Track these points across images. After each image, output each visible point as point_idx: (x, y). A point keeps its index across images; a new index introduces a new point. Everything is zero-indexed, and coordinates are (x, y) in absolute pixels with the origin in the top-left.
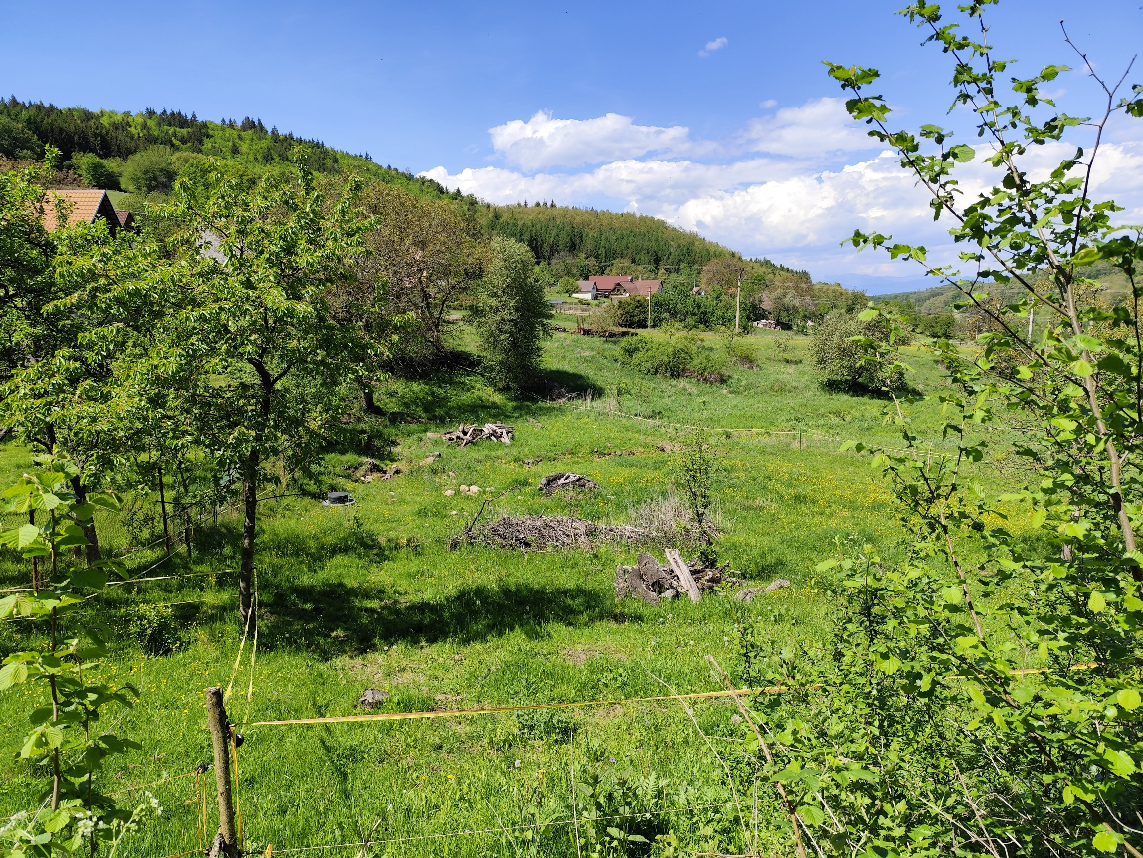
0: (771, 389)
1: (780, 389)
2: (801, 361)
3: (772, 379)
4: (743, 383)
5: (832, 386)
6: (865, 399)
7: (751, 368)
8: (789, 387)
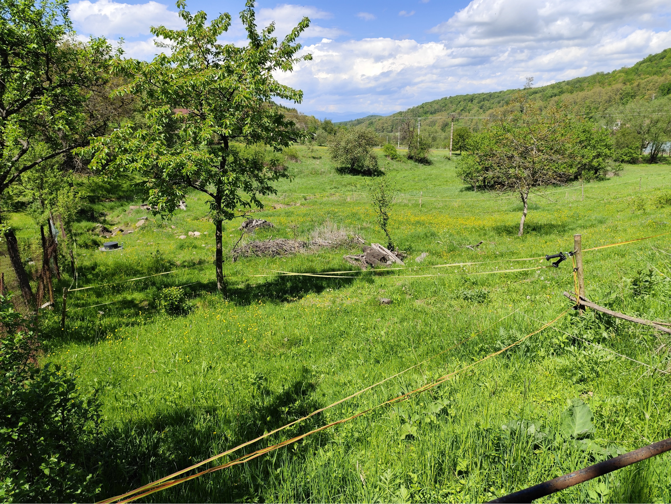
0: (311, 173)
1: (315, 173)
2: (321, 158)
3: (310, 167)
4: (296, 170)
5: (341, 171)
6: (360, 177)
7: (297, 162)
8: (320, 172)
